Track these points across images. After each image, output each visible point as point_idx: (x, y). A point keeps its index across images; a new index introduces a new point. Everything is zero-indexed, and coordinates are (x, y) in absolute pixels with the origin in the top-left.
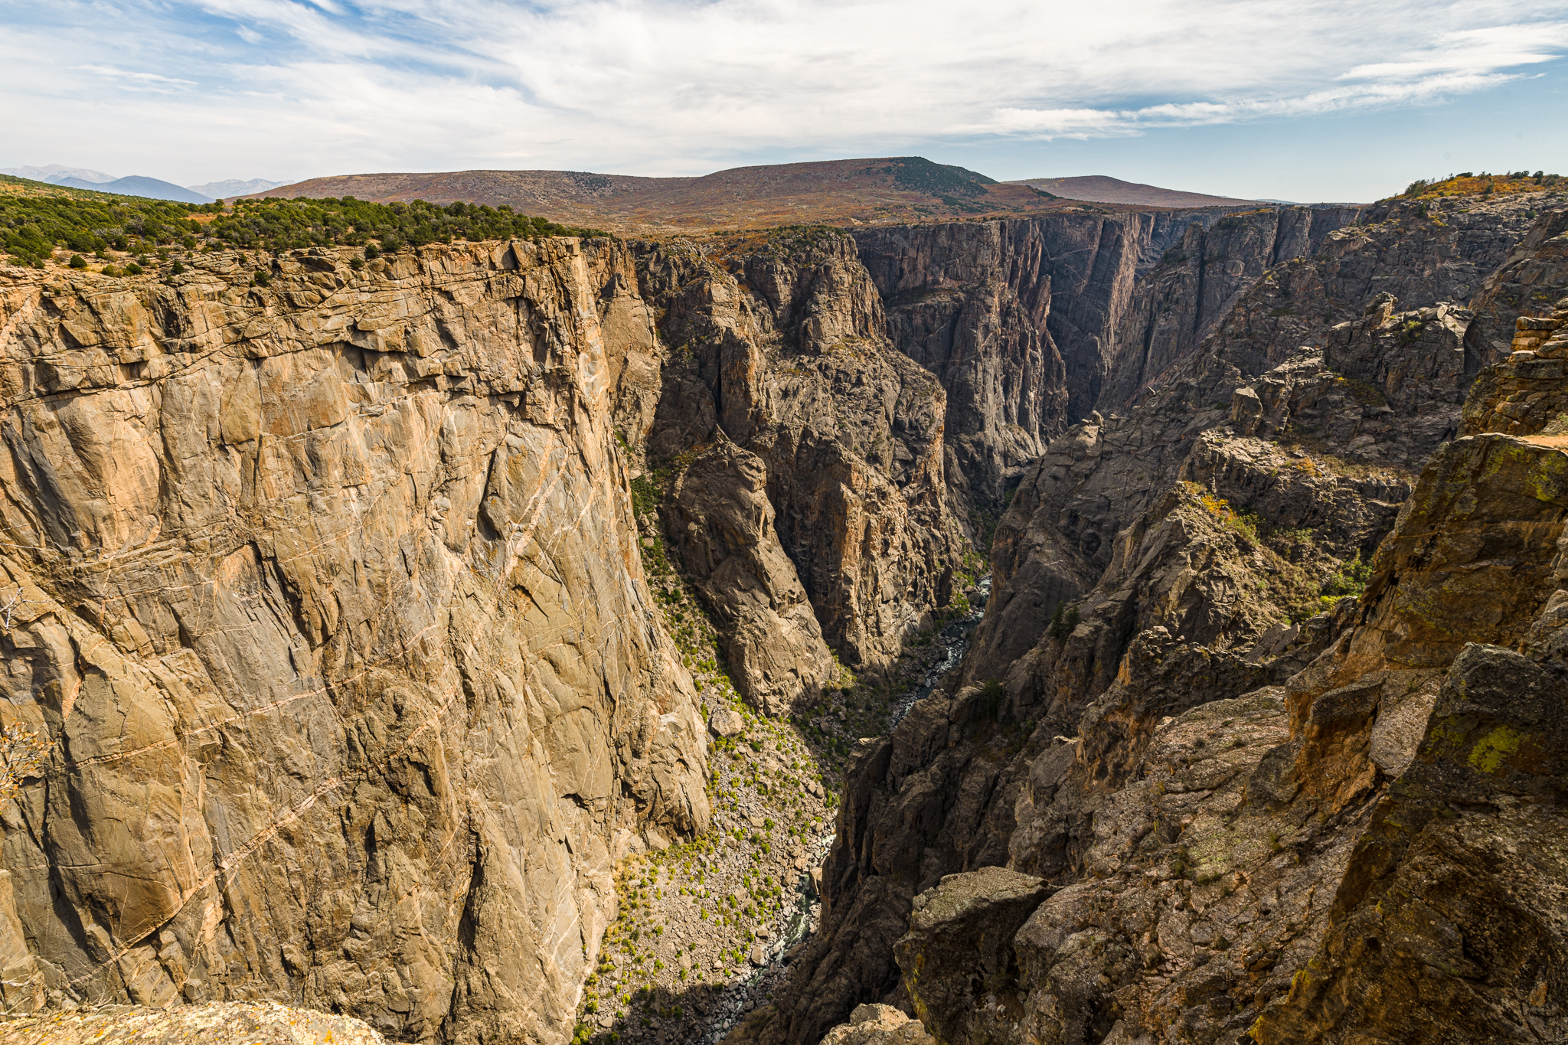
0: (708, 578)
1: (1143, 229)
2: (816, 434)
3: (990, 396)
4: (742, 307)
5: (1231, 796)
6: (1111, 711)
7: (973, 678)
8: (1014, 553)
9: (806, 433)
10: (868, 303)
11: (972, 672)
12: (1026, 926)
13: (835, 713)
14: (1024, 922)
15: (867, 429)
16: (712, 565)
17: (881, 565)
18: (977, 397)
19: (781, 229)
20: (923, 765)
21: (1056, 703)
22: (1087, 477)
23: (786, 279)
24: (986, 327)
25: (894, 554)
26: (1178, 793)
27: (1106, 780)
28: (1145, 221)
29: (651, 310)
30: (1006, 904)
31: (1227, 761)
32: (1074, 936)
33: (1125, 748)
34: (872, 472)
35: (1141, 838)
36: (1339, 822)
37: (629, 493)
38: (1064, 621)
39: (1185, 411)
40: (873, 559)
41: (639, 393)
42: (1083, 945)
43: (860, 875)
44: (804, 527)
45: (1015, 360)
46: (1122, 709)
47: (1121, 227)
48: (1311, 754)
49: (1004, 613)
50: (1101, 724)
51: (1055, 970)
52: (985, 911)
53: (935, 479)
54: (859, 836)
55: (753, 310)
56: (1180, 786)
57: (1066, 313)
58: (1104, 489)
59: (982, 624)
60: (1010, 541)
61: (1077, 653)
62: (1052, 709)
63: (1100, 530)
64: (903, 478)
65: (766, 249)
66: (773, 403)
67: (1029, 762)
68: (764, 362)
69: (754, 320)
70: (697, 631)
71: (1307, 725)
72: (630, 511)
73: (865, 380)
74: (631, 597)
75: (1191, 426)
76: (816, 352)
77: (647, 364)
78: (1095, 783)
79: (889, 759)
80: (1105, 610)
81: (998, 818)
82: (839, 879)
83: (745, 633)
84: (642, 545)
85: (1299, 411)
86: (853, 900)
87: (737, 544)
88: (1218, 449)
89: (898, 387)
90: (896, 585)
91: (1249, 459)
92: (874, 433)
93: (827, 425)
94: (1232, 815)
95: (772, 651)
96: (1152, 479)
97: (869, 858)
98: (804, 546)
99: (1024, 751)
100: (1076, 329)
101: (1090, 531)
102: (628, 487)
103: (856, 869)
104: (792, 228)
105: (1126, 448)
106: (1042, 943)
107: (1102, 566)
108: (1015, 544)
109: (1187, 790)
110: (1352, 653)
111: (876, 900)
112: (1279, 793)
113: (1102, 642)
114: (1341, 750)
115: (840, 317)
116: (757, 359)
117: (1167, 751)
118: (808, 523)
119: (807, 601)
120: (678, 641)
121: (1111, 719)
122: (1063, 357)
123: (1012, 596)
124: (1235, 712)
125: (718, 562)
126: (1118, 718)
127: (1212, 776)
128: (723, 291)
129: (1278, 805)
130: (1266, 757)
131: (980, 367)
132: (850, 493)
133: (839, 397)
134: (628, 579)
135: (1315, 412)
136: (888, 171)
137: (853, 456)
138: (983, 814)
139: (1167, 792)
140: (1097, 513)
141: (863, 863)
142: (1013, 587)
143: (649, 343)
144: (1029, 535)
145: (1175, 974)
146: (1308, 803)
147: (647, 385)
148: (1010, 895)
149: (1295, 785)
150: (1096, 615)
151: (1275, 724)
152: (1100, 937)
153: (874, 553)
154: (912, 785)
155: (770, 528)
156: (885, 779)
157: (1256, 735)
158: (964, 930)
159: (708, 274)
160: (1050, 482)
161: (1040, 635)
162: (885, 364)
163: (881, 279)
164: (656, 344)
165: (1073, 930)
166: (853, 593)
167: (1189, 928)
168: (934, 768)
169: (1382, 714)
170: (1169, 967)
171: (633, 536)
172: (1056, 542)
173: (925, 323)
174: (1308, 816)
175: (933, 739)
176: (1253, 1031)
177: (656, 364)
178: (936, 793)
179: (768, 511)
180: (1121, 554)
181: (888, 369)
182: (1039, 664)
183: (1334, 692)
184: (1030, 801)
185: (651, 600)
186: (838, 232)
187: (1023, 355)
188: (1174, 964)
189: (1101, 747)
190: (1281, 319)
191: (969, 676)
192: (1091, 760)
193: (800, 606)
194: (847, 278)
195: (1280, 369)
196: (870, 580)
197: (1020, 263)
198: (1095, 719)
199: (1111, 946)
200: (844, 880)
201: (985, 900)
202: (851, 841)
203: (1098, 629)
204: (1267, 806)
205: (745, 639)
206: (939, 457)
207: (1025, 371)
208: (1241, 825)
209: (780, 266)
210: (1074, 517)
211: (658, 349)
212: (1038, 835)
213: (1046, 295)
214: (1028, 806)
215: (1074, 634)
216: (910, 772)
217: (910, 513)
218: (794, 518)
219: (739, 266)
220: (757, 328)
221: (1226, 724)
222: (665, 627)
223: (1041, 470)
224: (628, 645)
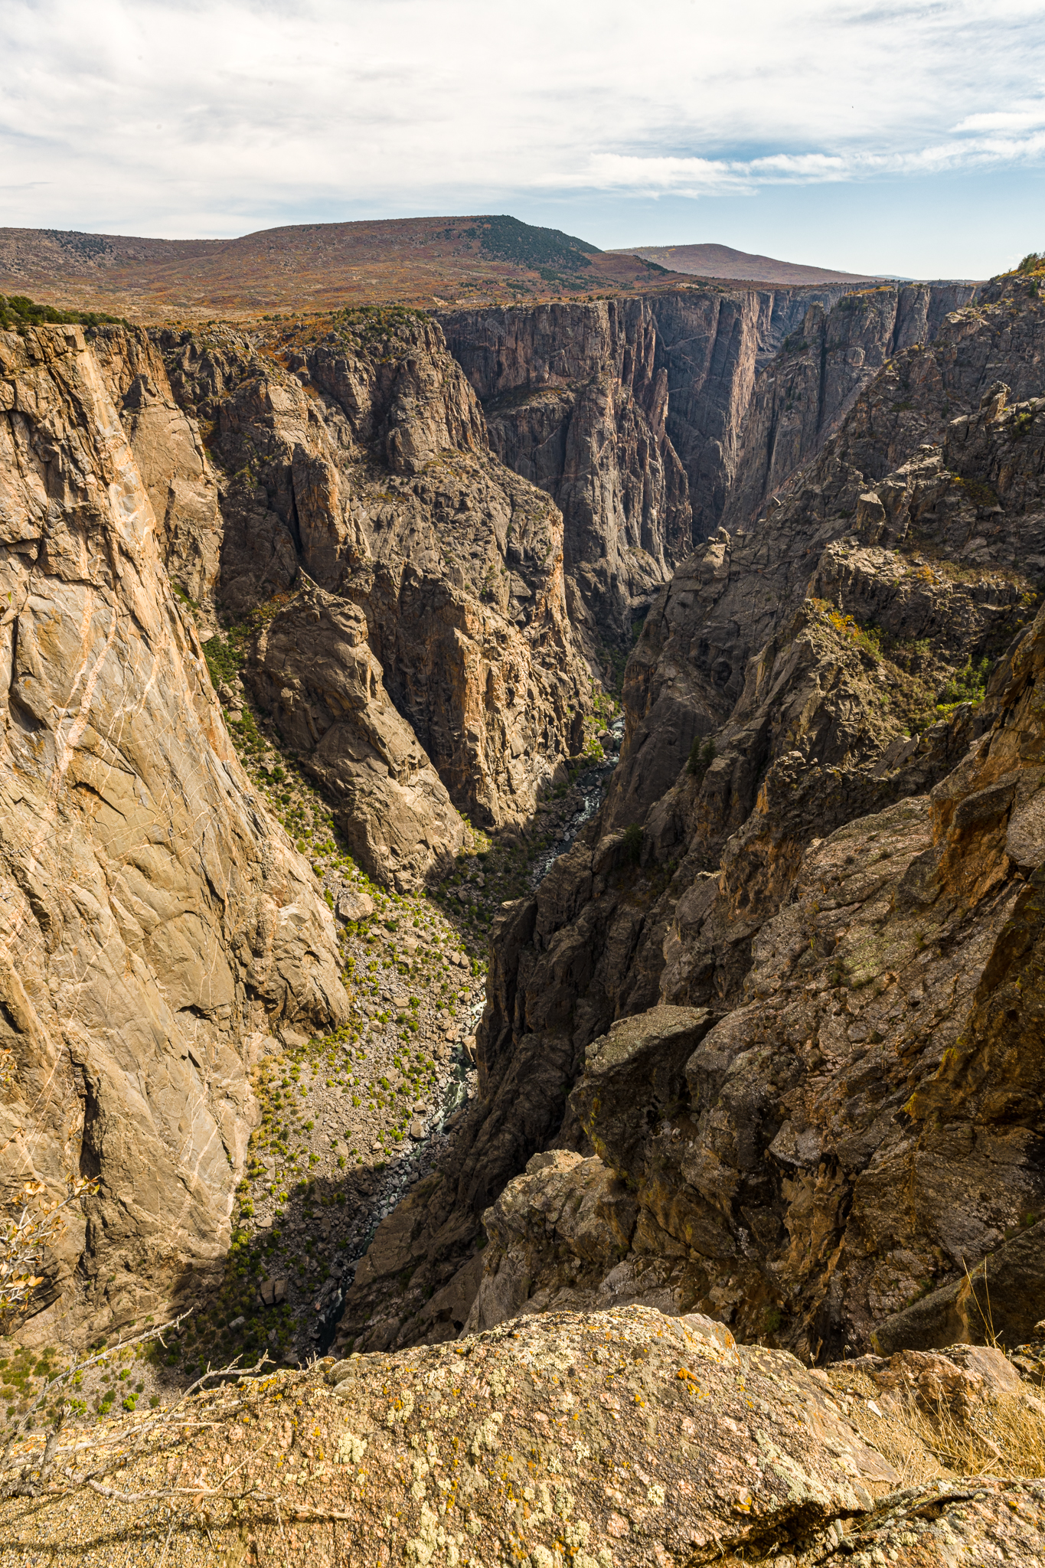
0: (313, 750)
1: (761, 310)
2: (420, 573)
3: (610, 515)
4: (312, 416)
5: (880, 905)
6: (751, 841)
7: (612, 826)
8: (646, 690)
9: (408, 572)
10: (465, 407)
11: (611, 820)
12: (696, 1054)
13: (473, 881)
14: (693, 1051)
15: (477, 562)
16: (316, 735)
17: (507, 716)
18: (596, 518)
19: (348, 312)
20: (569, 919)
21: (696, 840)
22: (716, 601)
23: (362, 379)
24: (601, 433)
25: (521, 703)
26: (831, 909)
27: (748, 908)
28: (764, 300)
29: (195, 424)
30: (676, 1038)
31: (874, 873)
32: (741, 1055)
33: (764, 875)
34: (488, 613)
35: (799, 956)
36: (975, 915)
37: (202, 659)
38: (700, 757)
39: (809, 522)
40: (497, 711)
41: (195, 533)
42: (751, 1062)
43: (514, 1036)
44: (417, 682)
45: (634, 472)
46: (760, 838)
47: (739, 308)
48: (953, 856)
49: (639, 756)
50: (742, 854)
51: (726, 1089)
52: (656, 1047)
53: (557, 616)
54: (510, 999)
55: (326, 420)
56: (832, 903)
57: (686, 414)
58: (733, 613)
59: (618, 769)
60: (641, 678)
61: (714, 788)
62: (693, 846)
63: (730, 658)
64: (522, 617)
65: (332, 338)
66: (363, 536)
67: (673, 902)
68: (347, 486)
69: (329, 433)
70: (309, 812)
71: (950, 829)
72: (207, 680)
73: (470, 504)
74: (224, 782)
75: (816, 538)
76: (409, 471)
77: (199, 495)
78: (738, 912)
79: (534, 919)
80: (740, 741)
81: (646, 959)
82: (494, 1043)
83: (365, 808)
84: (227, 720)
85: (919, 517)
86: (509, 1060)
87: (342, 709)
88: (845, 562)
89: (508, 511)
90: (525, 738)
91: (873, 571)
92: (486, 567)
93: (431, 561)
94: (881, 922)
95: (398, 825)
96: (780, 598)
97: (522, 1018)
98: (420, 704)
99: (668, 892)
100: (696, 433)
101: (721, 660)
102: (200, 652)
103: (510, 1031)
104: (362, 310)
105: (754, 567)
106: (712, 1067)
107: (734, 696)
108: (647, 680)
109: (839, 906)
110: (991, 756)
111: (533, 1057)
112: (924, 896)
113: (738, 774)
114: (978, 849)
115: (433, 426)
116: (338, 484)
117: (819, 872)
118: (422, 677)
119: (430, 765)
120: (287, 826)
121: (751, 849)
122: (685, 467)
123: (647, 736)
124: (879, 826)
125: (322, 732)
126: (758, 846)
127: (861, 889)
128: (285, 396)
129: (923, 907)
130: (913, 864)
131: (597, 483)
132: (465, 639)
133: (441, 525)
134: (217, 761)
135: (934, 516)
136: (471, 233)
137: (465, 596)
138: (632, 958)
139: (821, 910)
140: (727, 640)
141: (517, 1024)
142: (647, 727)
143: (198, 468)
144: (660, 670)
145: (835, 1072)
146: (949, 901)
147: (204, 523)
148: (679, 1029)
149: (937, 887)
150: (732, 746)
151: (916, 832)
152: (766, 1052)
153: (499, 705)
154: (560, 941)
155: (379, 687)
156: (532, 939)
157: (900, 845)
158: (637, 1068)
159: (262, 374)
160: (678, 610)
161: (677, 774)
162: (491, 484)
163: (477, 376)
164: (207, 469)
165: (741, 1050)
166: (480, 751)
167: (846, 1030)
168: (581, 921)
169: (1017, 809)
170: (830, 1066)
171: (216, 710)
172: (687, 675)
173: (532, 430)
174: (949, 913)
175: (578, 892)
176: (907, 1107)
177: (211, 494)
178: (584, 945)
179: (375, 667)
180: (753, 682)
181: (495, 489)
182: (678, 803)
183: (975, 795)
184: (677, 938)
185: (249, 783)
186: (419, 315)
187: (642, 466)
188: (834, 1064)
189: (743, 877)
190: (901, 414)
191: (608, 825)
192: (734, 891)
193: (422, 772)
194: (437, 376)
195: (901, 471)
196: (497, 734)
197: (633, 354)
198: (736, 851)
199: (776, 1058)
200: (498, 1043)
201: (656, 1038)
202: (502, 1005)
203: (734, 761)
204: (913, 910)
205: (365, 813)
206: (560, 590)
207: (645, 485)
208: (890, 930)
209: (353, 361)
210: (704, 646)
211: (211, 476)
212: (687, 968)
213: (663, 393)
214: (676, 943)
215: (711, 768)
216: (557, 928)
217: (534, 657)
218: (405, 673)
219: (300, 362)
220: (334, 443)
221: (871, 839)
222: (271, 811)
223: (669, 597)
224: (229, 836)
